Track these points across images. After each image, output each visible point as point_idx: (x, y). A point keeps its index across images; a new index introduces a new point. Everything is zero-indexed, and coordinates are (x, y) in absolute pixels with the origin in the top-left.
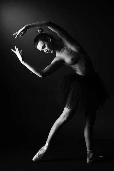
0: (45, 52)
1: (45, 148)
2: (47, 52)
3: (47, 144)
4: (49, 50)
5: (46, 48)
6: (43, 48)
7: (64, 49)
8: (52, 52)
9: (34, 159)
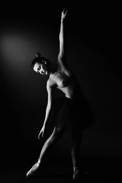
0: (41, 73)
1: (37, 165)
2: (42, 73)
3: (39, 161)
4: (44, 71)
5: (42, 70)
6: (39, 69)
7: (58, 73)
8: (46, 73)
9: (27, 174)
